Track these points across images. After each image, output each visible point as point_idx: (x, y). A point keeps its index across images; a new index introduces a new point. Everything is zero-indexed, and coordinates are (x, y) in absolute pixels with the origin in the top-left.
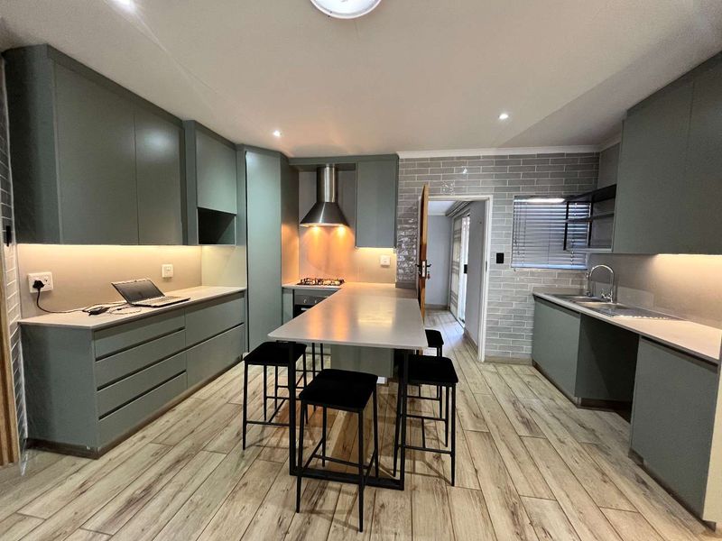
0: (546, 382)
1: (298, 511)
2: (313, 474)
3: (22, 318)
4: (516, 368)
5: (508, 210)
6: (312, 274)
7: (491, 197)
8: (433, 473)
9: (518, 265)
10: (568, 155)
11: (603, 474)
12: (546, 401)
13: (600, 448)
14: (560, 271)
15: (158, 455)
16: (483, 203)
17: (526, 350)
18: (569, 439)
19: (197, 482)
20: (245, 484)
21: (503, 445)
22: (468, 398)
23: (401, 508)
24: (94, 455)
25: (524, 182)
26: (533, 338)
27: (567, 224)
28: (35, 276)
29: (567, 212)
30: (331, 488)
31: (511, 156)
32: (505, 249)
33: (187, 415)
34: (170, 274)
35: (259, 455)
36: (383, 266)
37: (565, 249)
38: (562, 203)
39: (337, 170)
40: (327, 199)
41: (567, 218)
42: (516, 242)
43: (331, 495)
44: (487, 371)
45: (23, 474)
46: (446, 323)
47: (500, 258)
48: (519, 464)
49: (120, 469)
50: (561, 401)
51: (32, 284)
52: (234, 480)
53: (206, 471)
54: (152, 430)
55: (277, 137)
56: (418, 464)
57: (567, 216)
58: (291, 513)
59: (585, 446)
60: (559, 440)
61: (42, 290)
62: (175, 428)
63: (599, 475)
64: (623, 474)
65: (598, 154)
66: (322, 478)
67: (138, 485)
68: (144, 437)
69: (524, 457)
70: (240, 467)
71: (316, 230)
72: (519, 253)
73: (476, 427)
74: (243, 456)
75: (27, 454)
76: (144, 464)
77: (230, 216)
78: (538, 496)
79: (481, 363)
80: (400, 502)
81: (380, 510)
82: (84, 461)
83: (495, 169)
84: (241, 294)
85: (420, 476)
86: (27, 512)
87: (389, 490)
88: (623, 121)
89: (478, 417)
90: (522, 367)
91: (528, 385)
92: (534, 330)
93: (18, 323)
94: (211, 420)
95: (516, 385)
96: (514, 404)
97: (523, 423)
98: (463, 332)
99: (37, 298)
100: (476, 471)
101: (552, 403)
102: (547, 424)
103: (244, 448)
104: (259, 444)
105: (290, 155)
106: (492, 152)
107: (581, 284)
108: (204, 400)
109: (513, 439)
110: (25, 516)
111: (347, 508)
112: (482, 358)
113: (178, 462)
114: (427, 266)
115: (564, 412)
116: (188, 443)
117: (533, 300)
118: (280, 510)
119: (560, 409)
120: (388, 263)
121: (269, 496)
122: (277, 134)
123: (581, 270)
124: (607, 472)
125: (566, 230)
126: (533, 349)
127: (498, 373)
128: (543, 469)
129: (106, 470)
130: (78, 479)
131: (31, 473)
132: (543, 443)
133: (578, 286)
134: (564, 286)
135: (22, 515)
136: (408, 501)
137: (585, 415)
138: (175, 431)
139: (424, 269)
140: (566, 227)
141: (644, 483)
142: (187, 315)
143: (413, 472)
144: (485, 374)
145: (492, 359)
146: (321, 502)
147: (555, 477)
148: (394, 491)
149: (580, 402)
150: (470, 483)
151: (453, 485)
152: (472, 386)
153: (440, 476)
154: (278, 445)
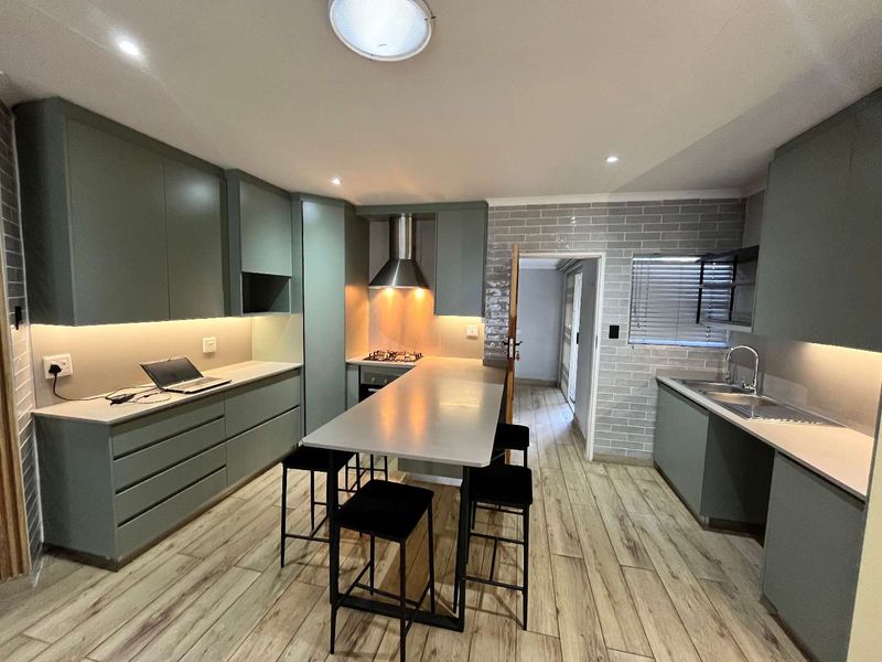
0: (669, 491)
1: (332, 652)
2: (357, 605)
3: (37, 407)
4: (632, 470)
5: (625, 271)
6: (385, 346)
7: (603, 254)
8: (502, 611)
9: (636, 341)
10: (704, 201)
11: (722, 624)
12: (664, 518)
13: (725, 588)
14: (692, 349)
15: (184, 570)
16: (594, 262)
17: (646, 448)
18: (685, 575)
19: (223, 606)
20: (277, 613)
21: (599, 576)
22: (564, 511)
23: (457, 656)
24: (112, 566)
25: (645, 237)
26: (655, 432)
27: (700, 290)
28: (50, 360)
29: (702, 274)
30: (376, 624)
31: (629, 203)
32: (621, 321)
33: (224, 519)
34: (213, 349)
35: (298, 576)
36: (470, 338)
37: (698, 321)
38: (697, 262)
39: (414, 220)
40: (402, 256)
41: (701, 283)
42: (635, 312)
43: (375, 632)
44: (594, 473)
45: (35, 586)
46: (553, 405)
47: (614, 332)
48: (614, 605)
49: (139, 585)
50: (684, 519)
51: (47, 368)
52: (265, 606)
53: (234, 594)
54: (182, 538)
55: (336, 185)
56: (487, 598)
57: (702, 278)
58: (324, 654)
59: (704, 585)
60: (672, 574)
61: (59, 375)
62: (208, 535)
63: (715, 625)
64: (748, 626)
65: (744, 200)
66: (367, 610)
67: (156, 606)
68: (172, 546)
69: (621, 595)
70: (275, 590)
71: (389, 292)
72: (638, 326)
73: (567, 550)
74: (279, 576)
75: (43, 561)
76: (167, 581)
77: (283, 280)
78: (630, 650)
79: (588, 461)
80: (456, 648)
81: (430, 657)
82: (103, 573)
83: (609, 220)
84: (297, 371)
85: (487, 614)
86: (33, 633)
87: (446, 631)
88: (770, 165)
89: (572, 537)
90: (640, 469)
91: (643, 494)
92: (655, 424)
93: (32, 414)
94: (251, 527)
95: (628, 494)
96: (621, 520)
97: (629, 548)
98: (572, 418)
99: (54, 384)
100: (558, 611)
101: (671, 521)
102: (660, 551)
103: (283, 566)
104: (300, 561)
105: (357, 203)
106: (604, 198)
107: (720, 366)
108: (247, 501)
109: (612, 569)
110: (30, 638)
111: (391, 652)
112: (590, 455)
113: (206, 579)
114: (515, 344)
115: (685, 535)
116: (219, 556)
117: (656, 386)
118: (312, 648)
119: (680, 530)
120: (475, 334)
121: (302, 631)
122: (336, 182)
123: (719, 348)
124: (728, 624)
125: (700, 298)
126: (654, 447)
127: (607, 477)
128: (643, 613)
129: (125, 586)
130: (92, 596)
131: (44, 585)
132: (650, 576)
133: (715, 370)
134: (697, 368)
135: (27, 637)
136: (466, 646)
137: (713, 540)
138: (208, 540)
139: (511, 348)
140: (700, 292)
141: (775, 641)
142: (227, 401)
143: (479, 608)
144: (592, 477)
145: (603, 458)
146: (361, 642)
147: (657, 625)
148: (451, 632)
149: (707, 521)
150: (547, 628)
151: (525, 628)
152: (572, 494)
153: (511, 616)
154: (322, 563)
